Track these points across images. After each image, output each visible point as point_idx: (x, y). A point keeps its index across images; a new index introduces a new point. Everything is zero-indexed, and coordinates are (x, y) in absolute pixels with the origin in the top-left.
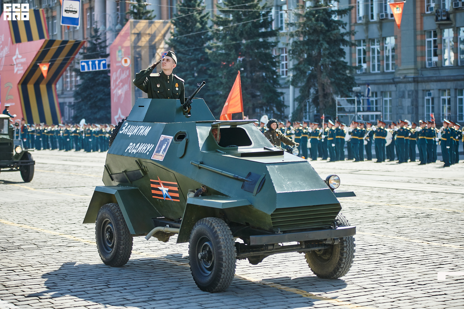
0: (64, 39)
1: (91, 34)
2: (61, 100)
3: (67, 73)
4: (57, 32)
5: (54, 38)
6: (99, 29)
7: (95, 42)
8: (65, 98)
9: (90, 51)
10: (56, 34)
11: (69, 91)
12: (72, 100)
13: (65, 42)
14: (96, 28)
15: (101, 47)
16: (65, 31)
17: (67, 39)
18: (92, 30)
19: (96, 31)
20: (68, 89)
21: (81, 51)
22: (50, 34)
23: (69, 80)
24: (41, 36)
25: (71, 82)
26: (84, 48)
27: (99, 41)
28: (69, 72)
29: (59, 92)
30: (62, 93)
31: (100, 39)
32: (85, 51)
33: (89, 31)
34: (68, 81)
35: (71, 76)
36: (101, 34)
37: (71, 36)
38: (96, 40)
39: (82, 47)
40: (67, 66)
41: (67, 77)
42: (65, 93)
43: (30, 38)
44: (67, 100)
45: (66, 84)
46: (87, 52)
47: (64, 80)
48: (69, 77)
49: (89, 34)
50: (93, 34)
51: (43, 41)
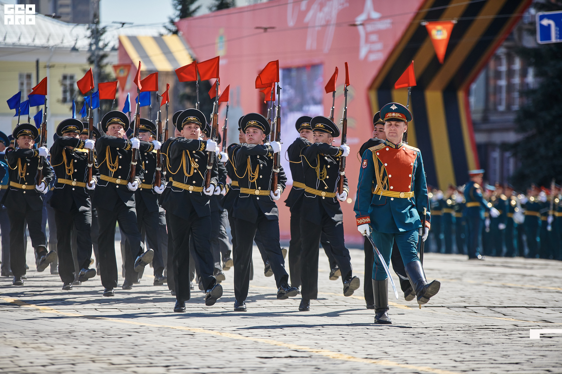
2: (481, 138)
3: (500, 65)
8: (490, 131)
11: (502, 113)
12: (512, 137)
20: (502, 108)
23: (503, 83)
25: (510, 87)
28: (504, 62)
29: (477, 117)
30: (485, 119)
34: (501, 87)
35: (510, 73)
40: (499, 45)
41: (498, 75)
42: (493, 118)
44: (498, 138)
45: (495, 93)
47: (492, 82)
48: (504, 76)
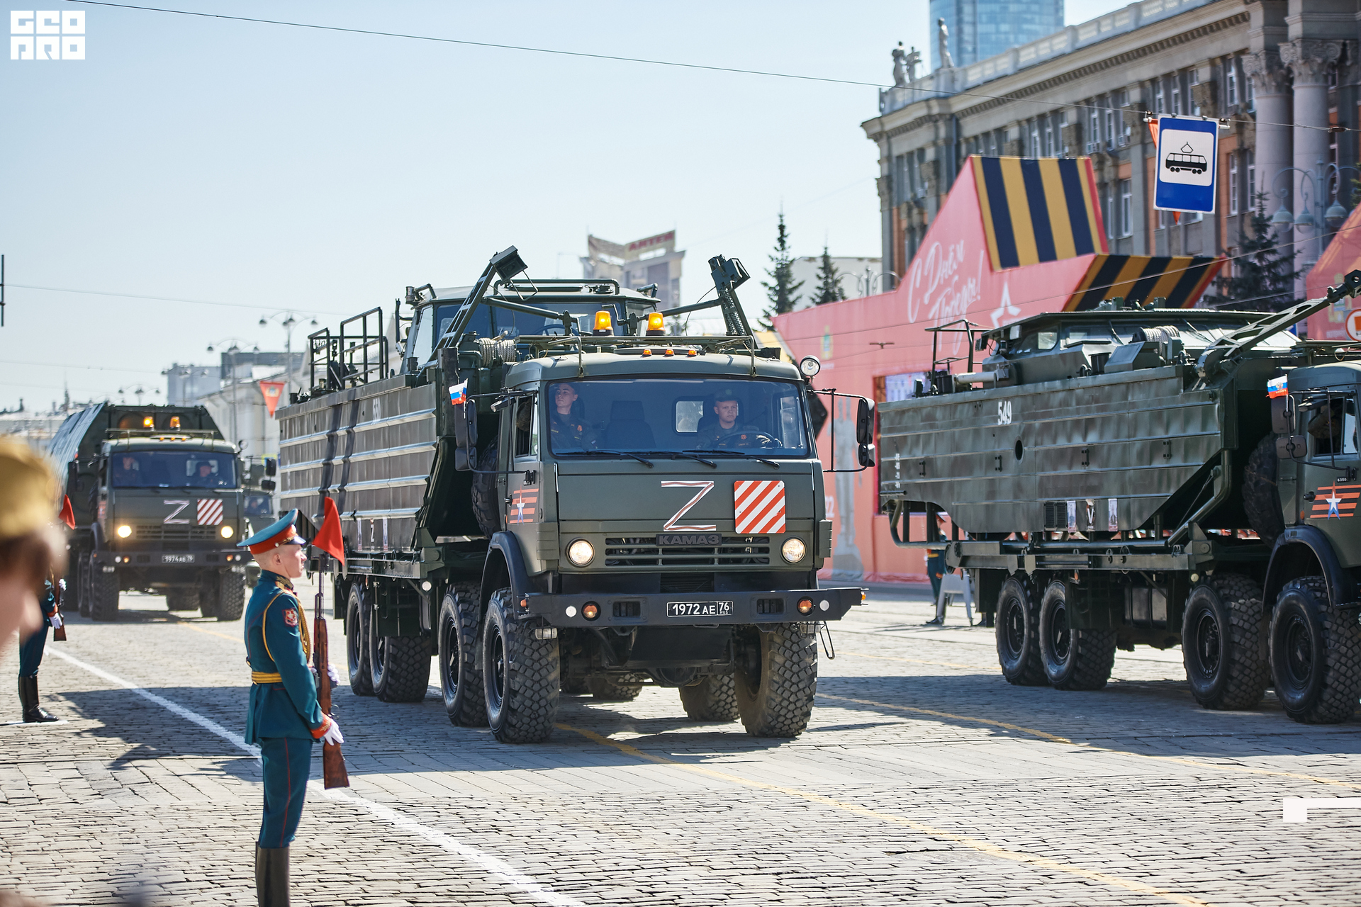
0: (1154, 253)
1: (1243, 236)
4: (1133, 229)
5: (1123, 252)
6: (1271, 218)
7: (1256, 262)
9: (1239, 290)
10: (1130, 237)
13: (1158, 264)
14: (1261, 215)
15: (1276, 279)
16: (1157, 226)
17: (1166, 254)
18: (1248, 221)
19: (1261, 224)
21: (1211, 290)
22: (1111, 237)
24: (1083, 246)
26: (1221, 282)
27: (1271, 258)
31: (1274, 252)
32: (1225, 292)
33: (1237, 226)
36: (1275, 236)
37: (1178, 244)
38: (1260, 257)
39: (1215, 279)
43: (1047, 252)
46: (1229, 293)
49: (1238, 238)
50: (1251, 234)
51: (1088, 259)
